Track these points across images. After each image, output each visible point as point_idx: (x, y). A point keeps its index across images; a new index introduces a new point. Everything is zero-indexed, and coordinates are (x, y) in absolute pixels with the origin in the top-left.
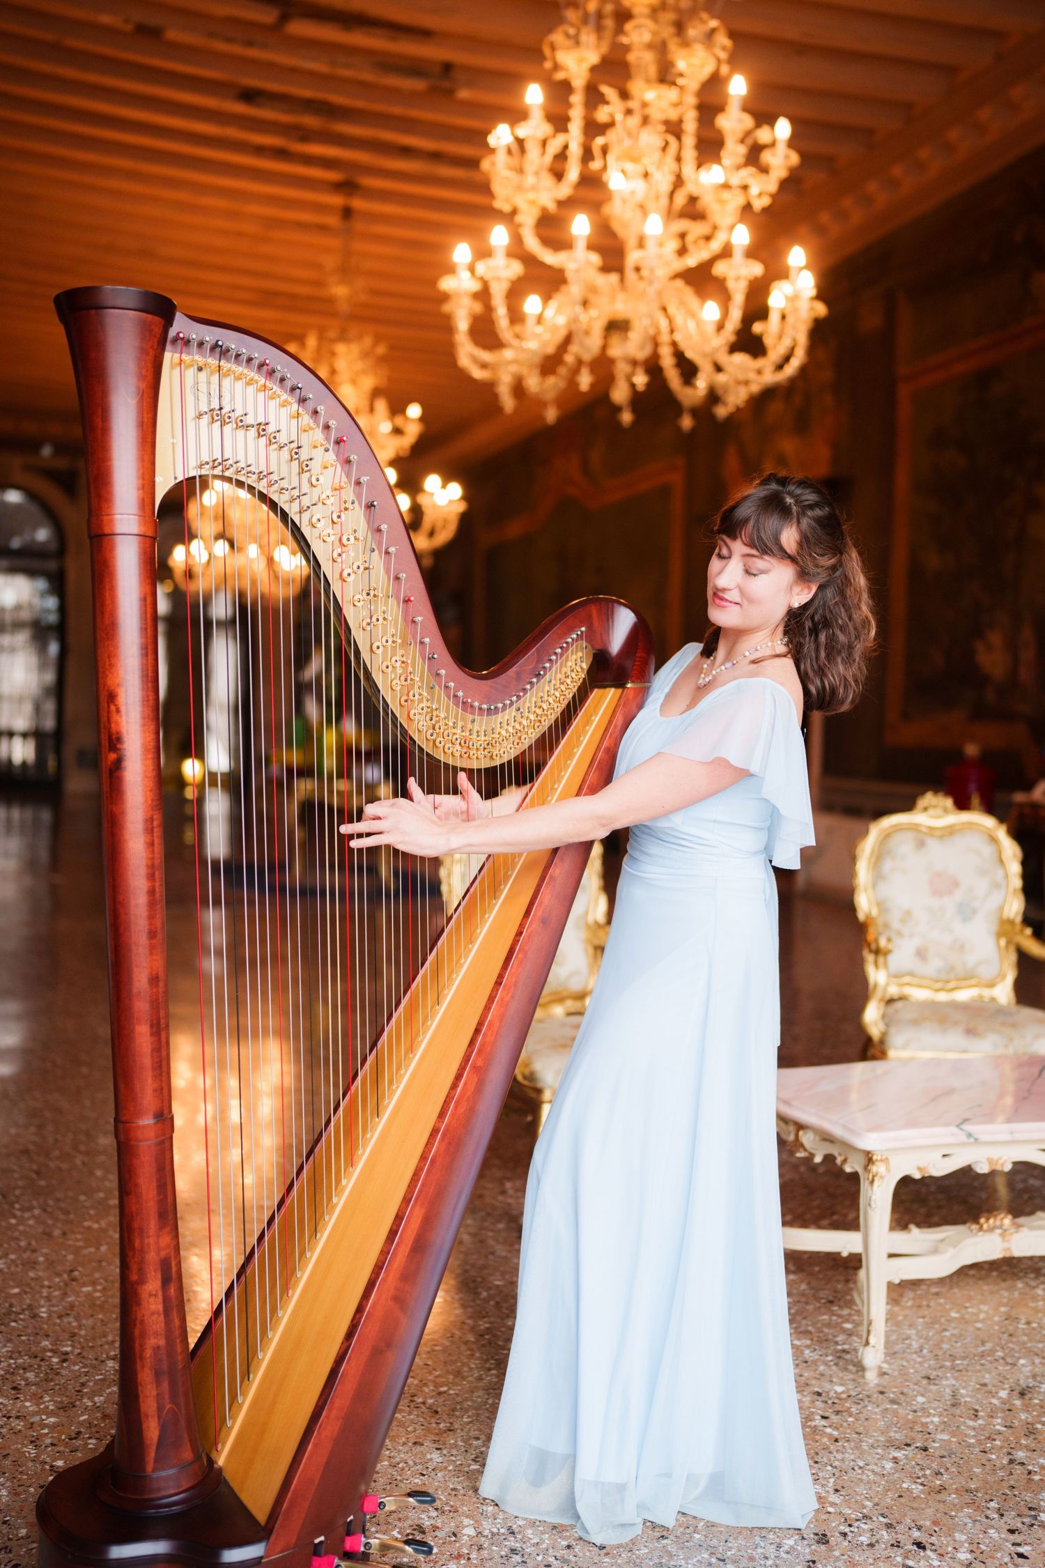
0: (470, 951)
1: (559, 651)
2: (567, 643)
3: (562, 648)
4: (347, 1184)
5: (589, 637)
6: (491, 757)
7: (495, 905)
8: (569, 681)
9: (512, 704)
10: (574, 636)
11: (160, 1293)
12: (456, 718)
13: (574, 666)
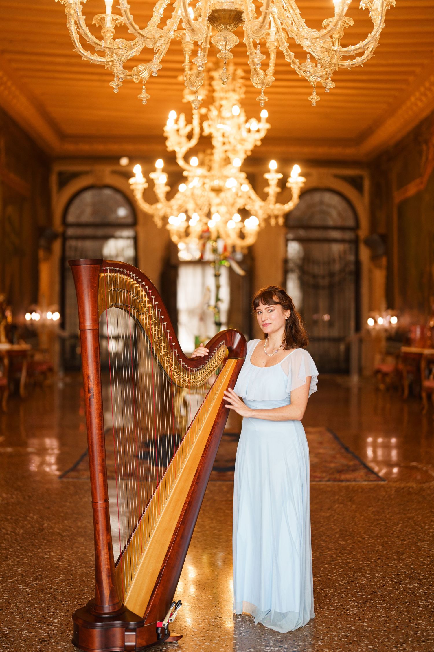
0: (192, 446)
1: (216, 349)
2: (219, 346)
3: (217, 348)
4: (158, 520)
5: (226, 343)
6: (197, 385)
7: (199, 432)
8: (220, 358)
9: (203, 367)
10: (221, 344)
11: (108, 553)
12: (185, 373)
13: (221, 353)
